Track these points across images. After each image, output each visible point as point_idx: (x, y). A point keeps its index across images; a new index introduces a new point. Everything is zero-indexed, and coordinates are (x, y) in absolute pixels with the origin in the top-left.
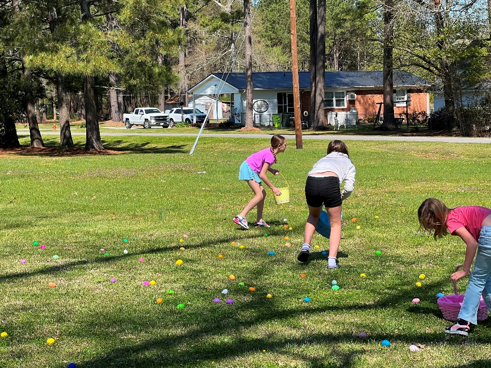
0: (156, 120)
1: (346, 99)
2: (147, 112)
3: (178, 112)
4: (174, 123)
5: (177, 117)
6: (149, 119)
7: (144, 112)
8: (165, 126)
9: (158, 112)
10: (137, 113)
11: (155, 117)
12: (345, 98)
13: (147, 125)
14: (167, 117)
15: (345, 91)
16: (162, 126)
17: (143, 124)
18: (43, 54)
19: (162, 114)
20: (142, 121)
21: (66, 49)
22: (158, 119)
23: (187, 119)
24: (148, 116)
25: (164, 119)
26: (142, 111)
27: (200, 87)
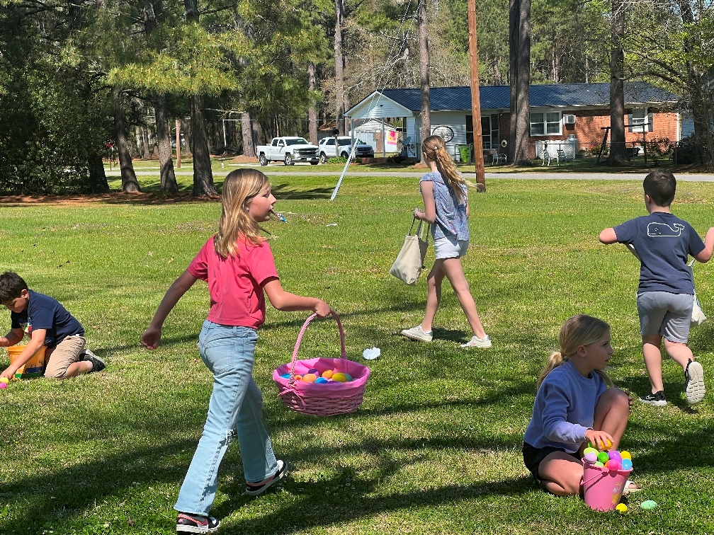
0: (301, 153)
1: (563, 122)
2: (289, 143)
3: (331, 142)
4: (327, 157)
5: (330, 150)
6: (292, 153)
7: (285, 143)
8: (314, 163)
9: (303, 143)
10: (275, 144)
11: (300, 150)
12: (560, 122)
13: (288, 162)
14: (315, 149)
15: (560, 112)
16: (310, 162)
17: (284, 159)
18: (131, 67)
19: (309, 146)
20: (282, 156)
21: (164, 59)
22: (303, 152)
23: (344, 153)
24: (291, 149)
25: (311, 152)
26: (281, 142)
27: (360, 108)
